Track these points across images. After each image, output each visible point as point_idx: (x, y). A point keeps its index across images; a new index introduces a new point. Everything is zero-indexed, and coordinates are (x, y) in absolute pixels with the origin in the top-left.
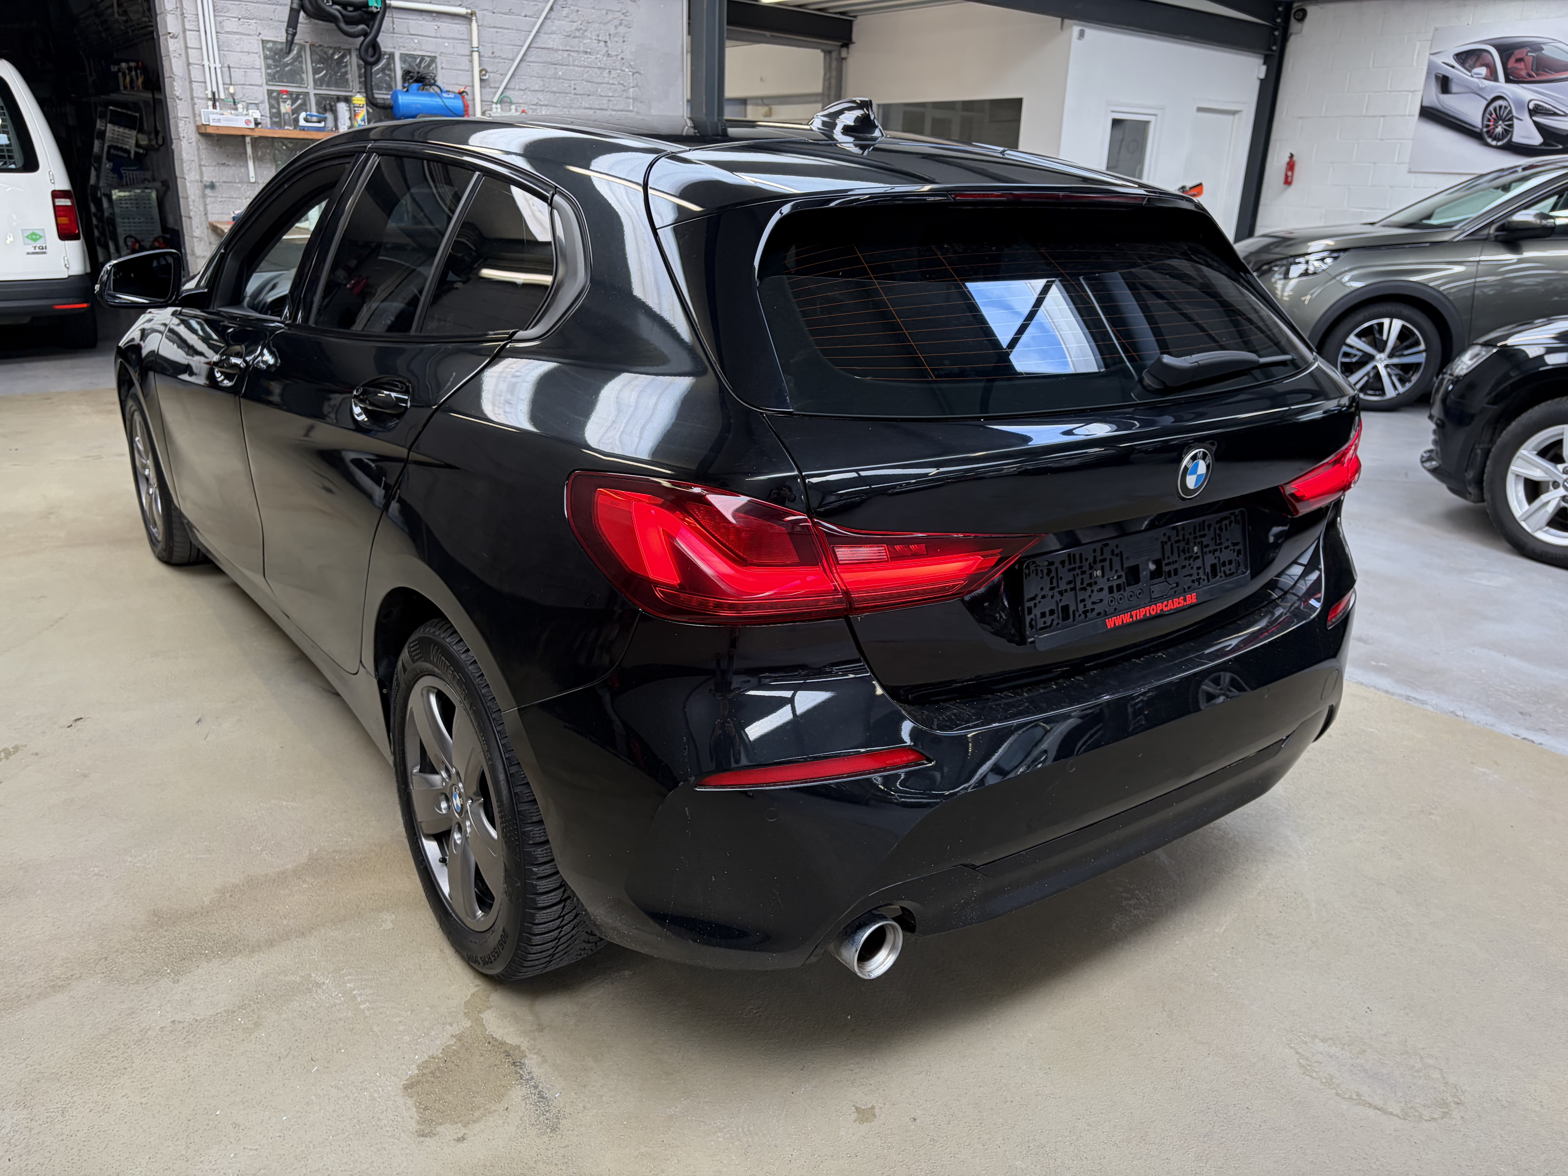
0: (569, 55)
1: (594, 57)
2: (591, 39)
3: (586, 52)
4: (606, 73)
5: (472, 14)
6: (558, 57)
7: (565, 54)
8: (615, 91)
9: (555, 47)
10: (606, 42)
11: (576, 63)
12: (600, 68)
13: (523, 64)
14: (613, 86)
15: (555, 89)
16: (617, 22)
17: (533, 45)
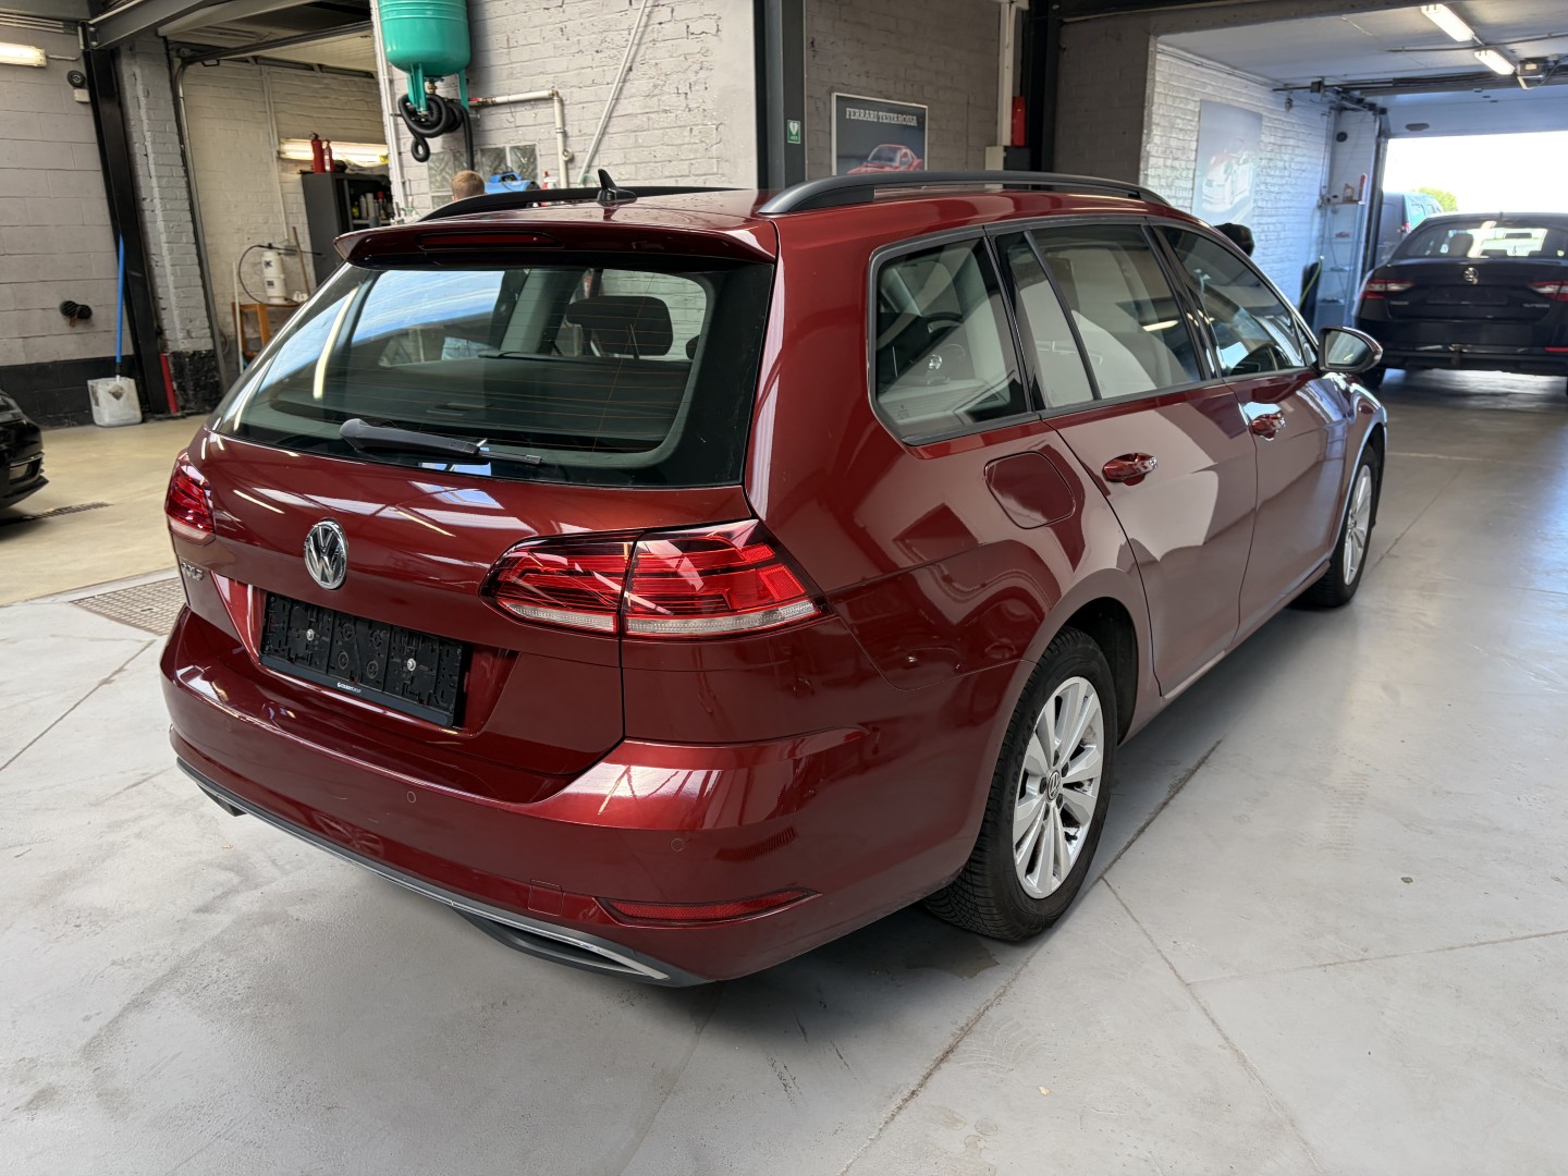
0: (649, 119)
1: (673, 115)
2: (669, 93)
3: (666, 111)
4: (687, 133)
5: (553, 95)
6: (637, 122)
7: (645, 118)
8: (696, 151)
9: (635, 112)
10: (686, 94)
11: (656, 126)
12: (681, 127)
13: (606, 138)
14: (695, 146)
15: (635, 160)
16: (697, 67)
17: (614, 115)
